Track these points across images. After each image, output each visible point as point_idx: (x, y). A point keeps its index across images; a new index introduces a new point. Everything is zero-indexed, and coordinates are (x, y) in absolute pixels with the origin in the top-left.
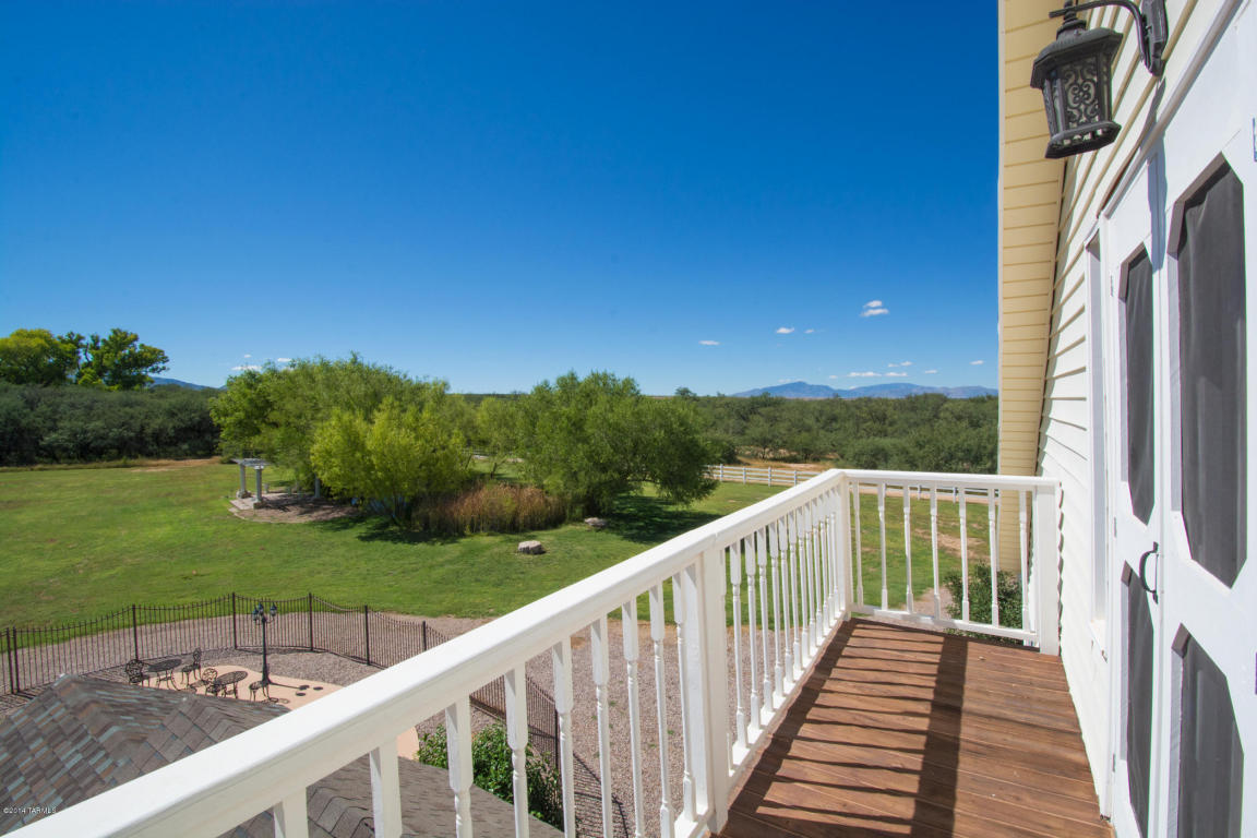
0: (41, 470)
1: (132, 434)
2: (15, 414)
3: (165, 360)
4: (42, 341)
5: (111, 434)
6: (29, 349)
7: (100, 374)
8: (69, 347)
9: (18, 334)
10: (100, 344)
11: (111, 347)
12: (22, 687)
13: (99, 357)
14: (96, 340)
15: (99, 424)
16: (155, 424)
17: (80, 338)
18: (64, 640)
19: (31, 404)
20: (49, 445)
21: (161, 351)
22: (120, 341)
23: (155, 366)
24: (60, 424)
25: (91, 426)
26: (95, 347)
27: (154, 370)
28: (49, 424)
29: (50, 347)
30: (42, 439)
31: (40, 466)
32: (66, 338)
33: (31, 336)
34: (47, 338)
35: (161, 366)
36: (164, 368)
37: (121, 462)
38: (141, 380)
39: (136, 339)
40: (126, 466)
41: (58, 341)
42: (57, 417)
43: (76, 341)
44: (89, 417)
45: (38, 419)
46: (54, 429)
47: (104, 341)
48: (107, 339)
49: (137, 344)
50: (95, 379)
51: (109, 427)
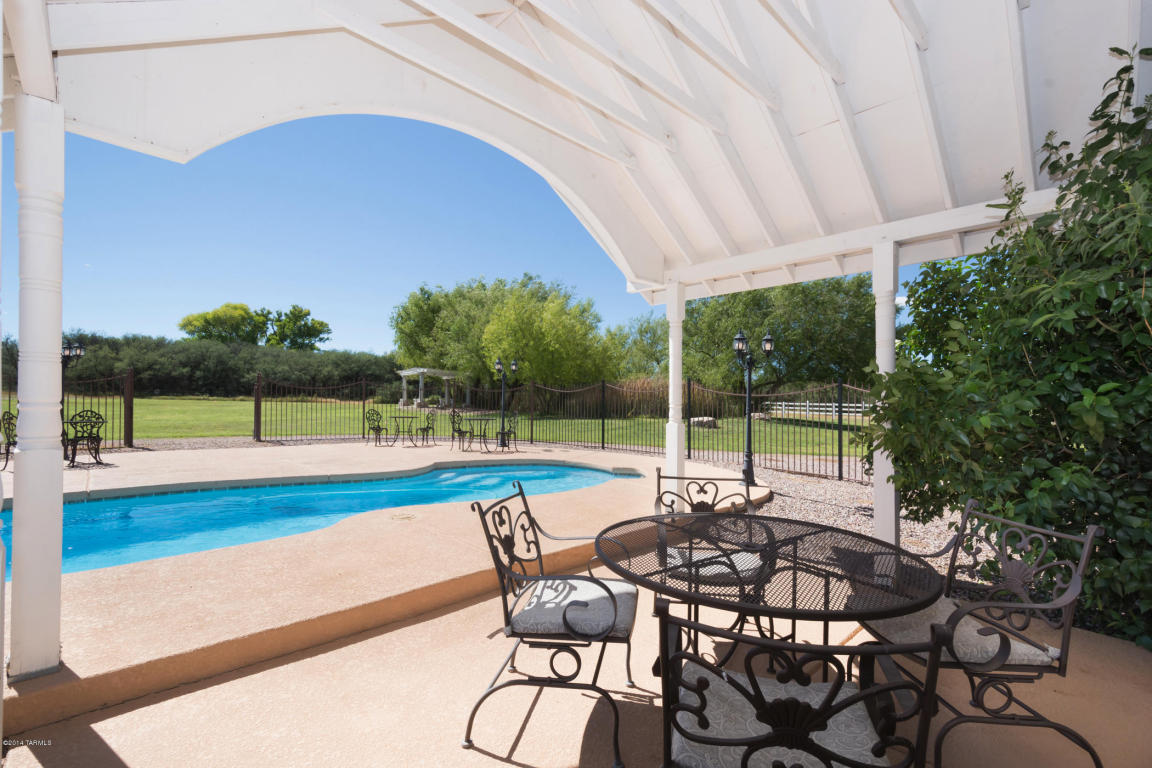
0: (242, 400)
1: (308, 377)
3: (329, 331)
4: (242, 313)
5: (293, 377)
6: (232, 318)
7: (282, 339)
8: (262, 319)
9: (227, 306)
10: (283, 318)
11: (291, 320)
13: (282, 327)
14: (280, 315)
15: (286, 368)
16: (325, 371)
17: (269, 313)
19: (235, 352)
20: (248, 382)
21: (326, 325)
22: (297, 315)
23: (321, 336)
24: (256, 366)
25: (280, 368)
26: (279, 320)
27: (321, 340)
28: (247, 366)
29: (247, 318)
30: (243, 377)
31: (241, 397)
32: (260, 312)
33: (235, 308)
34: (246, 311)
35: (325, 336)
36: (328, 339)
37: (300, 399)
38: (312, 347)
39: (309, 314)
41: (254, 314)
42: (254, 362)
43: (266, 315)
44: (277, 363)
45: (240, 362)
46: (252, 370)
47: (286, 314)
48: (288, 312)
49: (310, 318)
50: (278, 344)
51: (292, 371)
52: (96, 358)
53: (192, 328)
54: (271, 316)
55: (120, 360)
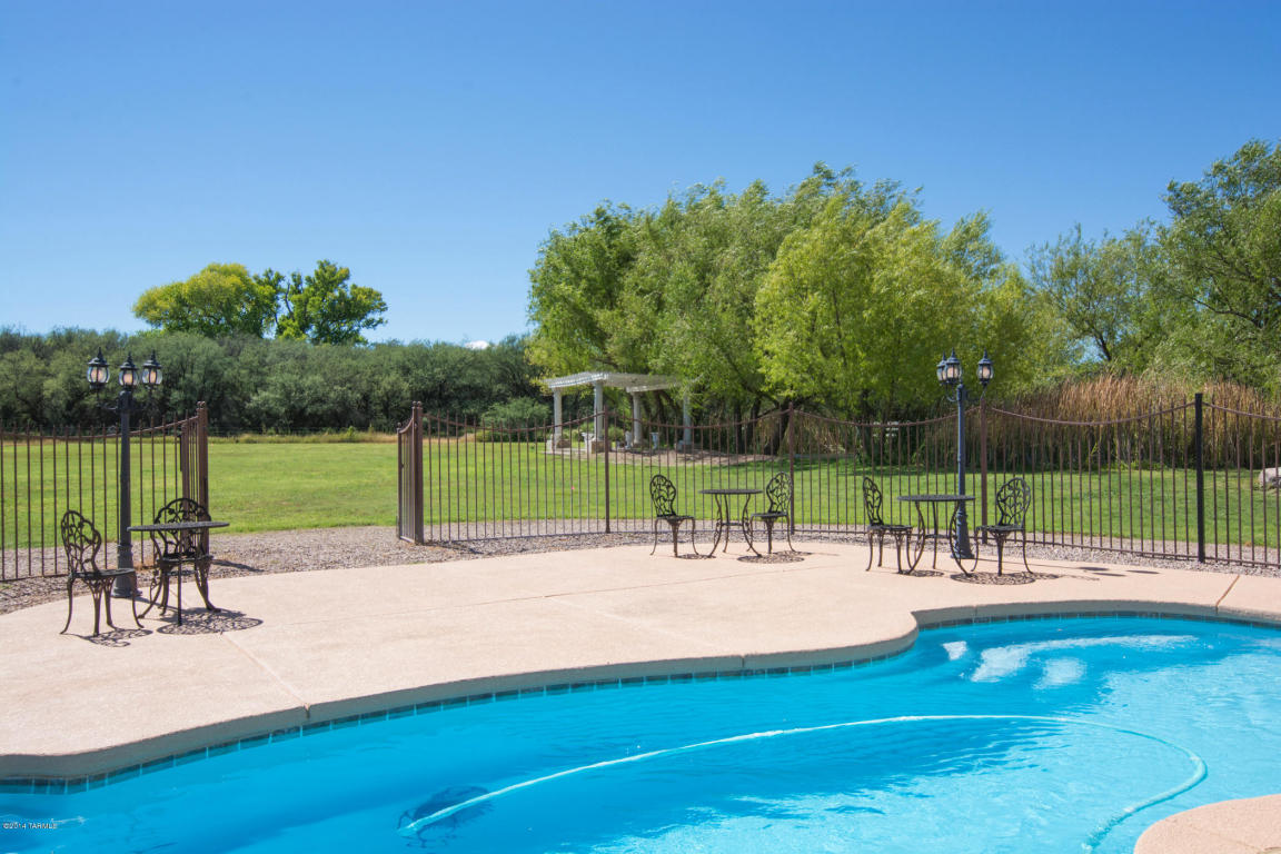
0: (248, 442)
1: (357, 396)
2: (216, 362)
3: (382, 307)
4: (235, 280)
5: (332, 395)
6: (221, 290)
7: (304, 327)
8: (268, 290)
9: (211, 270)
10: (305, 286)
11: (317, 289)
13: (303, 304)
14: (298, 281)
15: (318, 378)
16: (386, 383)
17: (279, 278)
19: (234, 352)
20: (257, 410)
21: (378, 295)
22: (329, 278)
23: (370, 316)
24: (268, 379)
25: (308, 381)
26: (297, 290)
27: (369, 324)
28: (255, 379)
29: (245, 290)
30: (249, 400)
31: (246, 436)
32: (263, 278)
33: (227, 273)
34: (243, 277)
35: (376, 316)
36: (380, 321)
37: (346, 435)
38: (353, 336)
39: (347, 277)
40: (351, 441)
41: (254, 282)
42: (265, 369)
43: (274, 281)
44: (304, 371)
45: (243, 372)
46: (262, 385)
47: (309, 279)
48: (313, 275)
49: (349, 283)
50: (298, 335)
51: (330, 382)
52: (16, 372)
53: (154, 313)
54: (283, 285)
55: (53, 376)
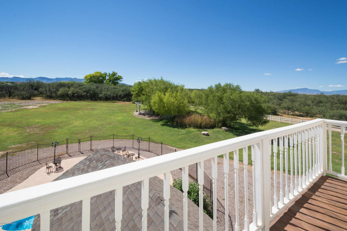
1: (115, 95)
2: (94, 90)
3: (122, 79)
4: (100, 74)
5: (111, 95)
6: (97, 76)
7: (110, 81)
8: (104, 75)
9: (96, 72)
11: (112, 76)
12: (92, 149)
13: (110, 78)
14: (109, 74)
16: (120, 93)
17: (107, 73)
18: (100, 140)
19: (97, 88)
20: (100, 97)
21: (122, 77)
22: (114, 74)
24: (102, 92)
25: (108, 93)
26: (109, 76)
28: (100, 92)
29: (101, 76)
31: (98, 101)
32: (104, 74)
33: (98, 73)
34: (100, 73)
35: (121, 80)
38: (117, 83)
39: (117, 74)
40: (114, 102)
43: (106, 74)
44: (107, 91)
45: (98, 91)
46: (101, 93)
47: (111, 74)
49: (117, 75)
50: (109, 83)
51: (111, 94)
52: (64, 90)
53: (87, 79)
54: (107, 74)
55: (70, 91)
